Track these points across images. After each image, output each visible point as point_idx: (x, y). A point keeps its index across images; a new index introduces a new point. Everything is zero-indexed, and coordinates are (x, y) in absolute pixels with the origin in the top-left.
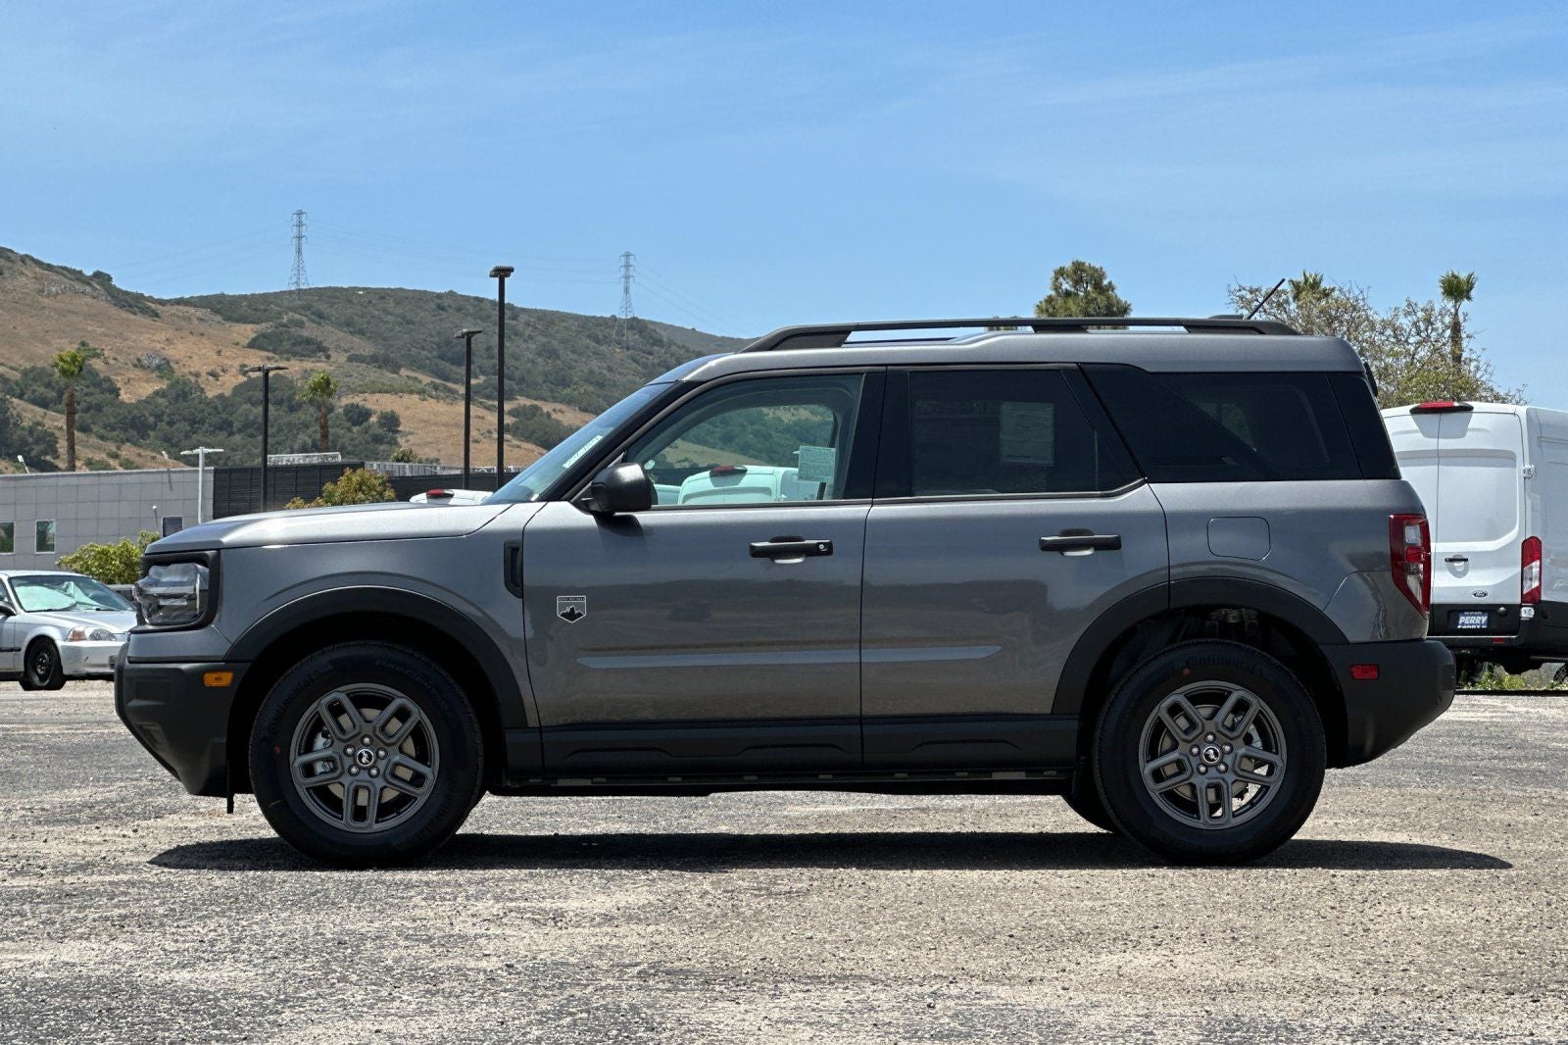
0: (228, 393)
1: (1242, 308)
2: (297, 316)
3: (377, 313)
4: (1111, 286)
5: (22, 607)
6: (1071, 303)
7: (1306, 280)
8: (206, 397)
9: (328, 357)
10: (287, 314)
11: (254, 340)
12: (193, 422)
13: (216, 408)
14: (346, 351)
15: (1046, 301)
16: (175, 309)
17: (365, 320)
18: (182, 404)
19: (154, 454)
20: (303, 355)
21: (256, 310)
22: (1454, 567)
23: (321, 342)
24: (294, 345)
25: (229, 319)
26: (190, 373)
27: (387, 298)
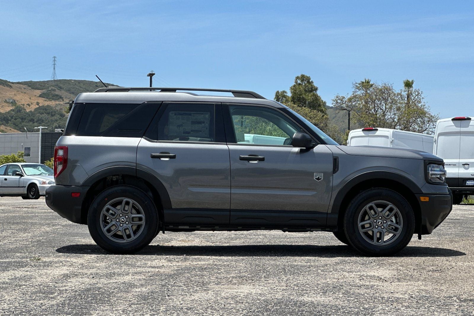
0: (33, 110)
1: (356, 89)
2: (54, 88)
3: (78, 87)
4: (312, 82)
5: (26, 174)
6: (300, 87)
7: (366, 81)
8: (26, 111)
9: (63, 100)
10: (50, 87)
11: (40, 95)
12: (22, 119)
13: (29, 115)
14: (69, 99)
15: (293, 86)
16: (17, 85)
17: (74, 89)
18: (19, 114)
19: (11, 128)
20: (56, 100)
21: (41, 86)
22: (465, 167)
23: (61, 96)
24: (53, 96)
25: (33, 88)
26: (22, 104)
27: (81, 83)
